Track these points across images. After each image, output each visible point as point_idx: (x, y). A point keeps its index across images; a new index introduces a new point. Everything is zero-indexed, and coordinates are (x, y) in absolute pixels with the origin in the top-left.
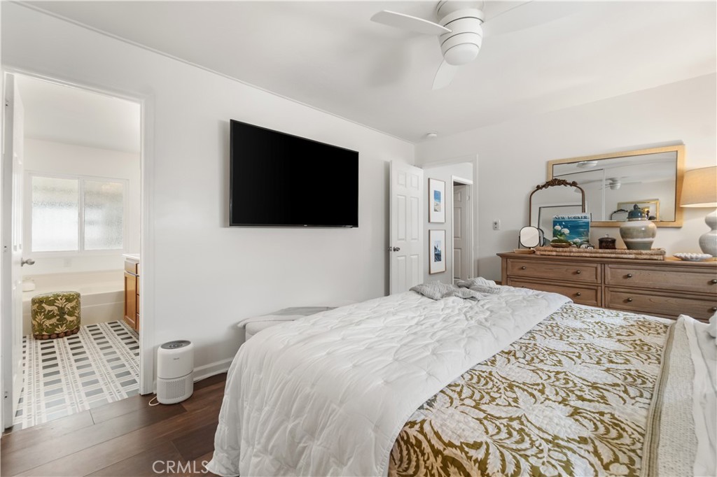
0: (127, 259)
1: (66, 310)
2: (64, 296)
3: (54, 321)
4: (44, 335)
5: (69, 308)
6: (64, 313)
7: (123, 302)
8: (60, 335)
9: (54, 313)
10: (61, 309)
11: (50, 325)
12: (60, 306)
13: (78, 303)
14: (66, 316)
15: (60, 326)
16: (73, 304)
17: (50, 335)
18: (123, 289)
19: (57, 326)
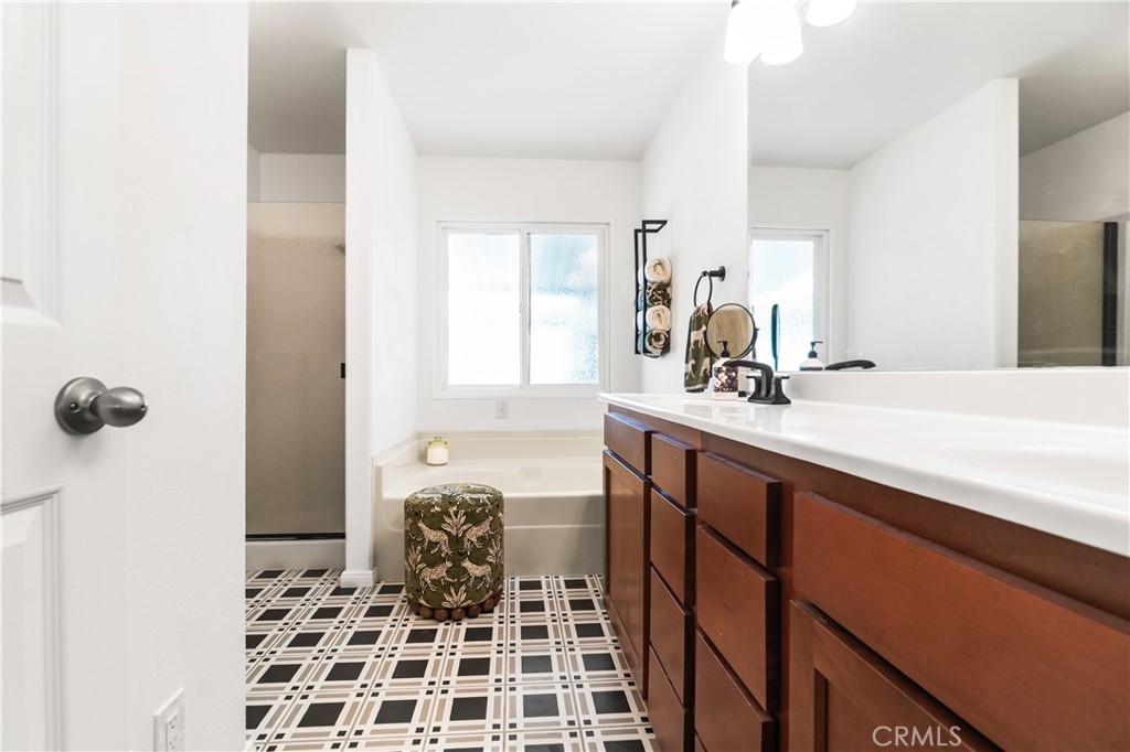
0: (612, 408)
1: (467, 545)
2: (464, 504)
3: (440, 572)
4: (421, 605)
5: (474, 539)
6: (463, 555)
7: (601, 526)
8: (455, 615)
9: (440, 551)
10: (456, 541)
11: (433, 581)
12: (454, 533)
13: (497, 526)
14: (467, 564)
15: (452, 591)
16: (484, 529)
17: (433, 610)
18: (600, 491)
19: (446, 588)
